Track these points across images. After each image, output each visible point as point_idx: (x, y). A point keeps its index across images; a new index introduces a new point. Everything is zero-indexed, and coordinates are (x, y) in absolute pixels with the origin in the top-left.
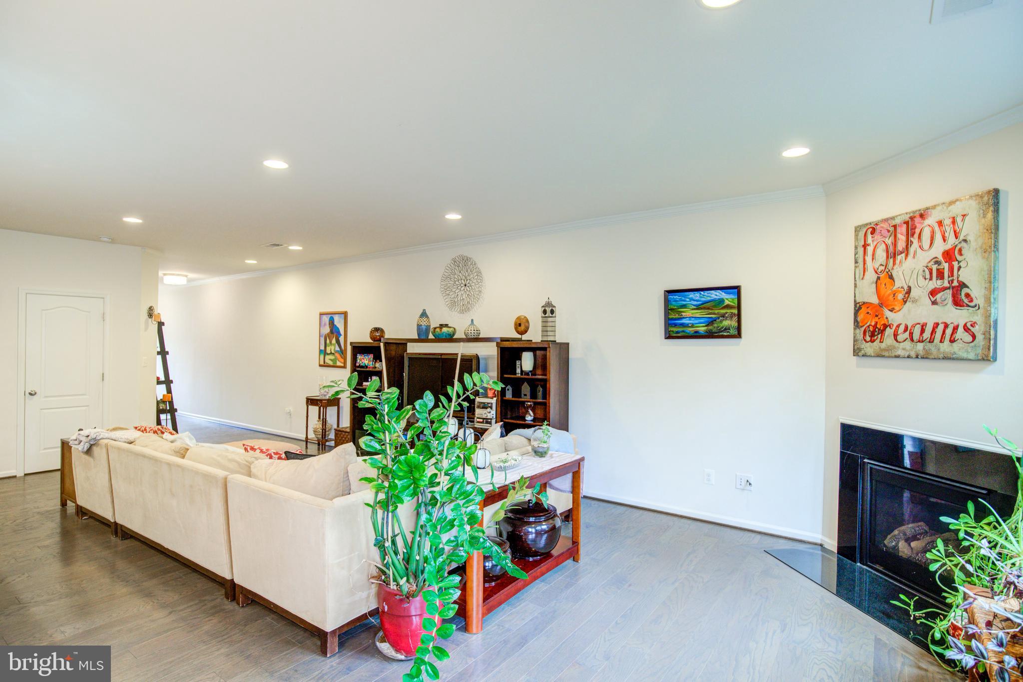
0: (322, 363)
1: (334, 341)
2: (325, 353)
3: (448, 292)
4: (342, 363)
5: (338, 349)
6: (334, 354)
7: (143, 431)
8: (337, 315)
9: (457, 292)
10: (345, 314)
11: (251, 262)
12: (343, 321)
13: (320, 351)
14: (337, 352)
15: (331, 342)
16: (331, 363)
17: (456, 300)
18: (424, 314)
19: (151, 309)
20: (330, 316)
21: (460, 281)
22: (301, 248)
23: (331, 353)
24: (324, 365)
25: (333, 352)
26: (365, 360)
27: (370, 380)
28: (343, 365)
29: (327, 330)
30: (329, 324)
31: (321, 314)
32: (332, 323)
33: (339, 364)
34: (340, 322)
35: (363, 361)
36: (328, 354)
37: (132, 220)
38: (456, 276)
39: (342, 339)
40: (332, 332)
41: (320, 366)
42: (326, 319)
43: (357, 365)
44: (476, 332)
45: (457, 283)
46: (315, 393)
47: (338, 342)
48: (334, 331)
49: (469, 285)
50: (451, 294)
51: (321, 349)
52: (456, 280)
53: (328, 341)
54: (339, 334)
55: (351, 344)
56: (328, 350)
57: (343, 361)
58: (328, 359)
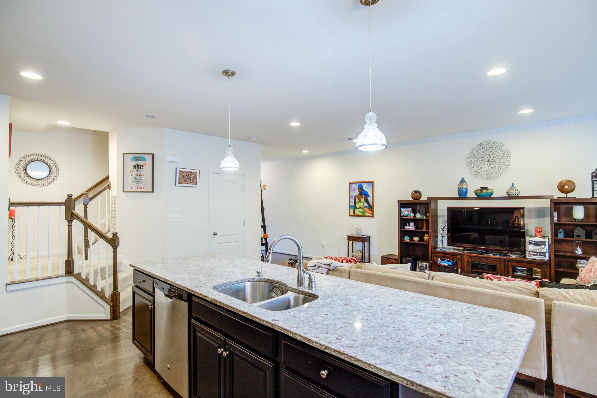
0: (352, 213)
1: (363, 200)
2: (355, 208)
3: (472, 166)
4: (370, 214)
5: (366, 204)
6: (363, 208)
8: (365, 184)
9: (480, 165)
10: (372, 183)
11: (305, 152)
12: (371, 188)
13: (350, 207)
14: (366, 207)
15: (360, 201)
16: (360, 214)
17: (480, 171)
18: (463, 181)
19: (261, 182)
20: (359, 184)
21: (483, 158)
23: (360, 208)
24: (355, 215)
25: (362, 207)
26: (407, 212)
27: (408, 225)
28: (371, 215)
29: (357, 193)
30: (358, 189)
31: (351, 183)
32: (361, 189)
33: (367, 214)
34: (368, 188)
35: (405, 212)
36: (357, 208)
38: (480, 155)
39: (370, 199)
40: (361, 194)
41: (350, 216)
42: (356, 186)
43: (402, 215)
44: (517, 192)
45: (481, 159)
46: (354, 233)
47: (367, 201)
48: (362, 193)
49: (493, 160)
50: (475, 167)
51: (351, 205)
52: (479, 157)
53: (357, 200)
54: (367, 195)
55: (398, 201)
56: (358, 206)
57: (371, 212)
58: (357, 212)
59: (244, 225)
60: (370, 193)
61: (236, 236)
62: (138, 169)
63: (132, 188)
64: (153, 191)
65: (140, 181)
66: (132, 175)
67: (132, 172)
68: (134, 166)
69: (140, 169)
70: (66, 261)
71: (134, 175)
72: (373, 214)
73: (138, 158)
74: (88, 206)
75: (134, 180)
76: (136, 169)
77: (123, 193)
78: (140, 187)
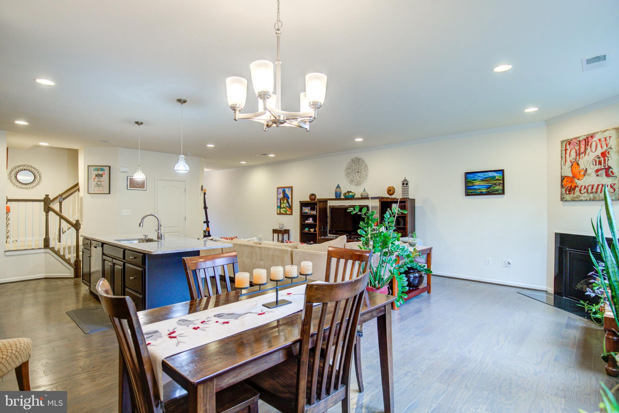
0: (279, 212)
1: (285, 201)
2: (280, 208)
3: (349, 176)
5: (287, 205)
6: (285, 208)
7: (226, 239)
8: (287, 188)
9: (353, 175)
10: (291, 188)
11: (243, 163)
12: (290, 192)
13: (278, 206)
14: (287, 207)
15: (283, 202)
16: (284, 212)
17: (353, 179)
18: (338, 187)
19: (202, 187)
20: (283, 189)
21: (355, 170)
22: (274, 156)
23: (284, 207)
24: (280, 214)
25: (285, 207)
26: (307, 210)
27: (308, 220)
28: (290, 213)
29: (281, 196)
30: (283, 193)
31: (278, 188)
32: (284, 192)
33: (288, 213)
34: (288, 192)
35: (305, 210)
36: (282, 208)
37: (211, 146)
38: (353, 168)
39: (290, 200)
40: (284, 197)
41: (278, 214)
42: (281, 191)
43: (303, 212)
44: (367, 195)
45: (354, 171)
46: (277, 227)
47: (288, 202)
48: (285, 196)
49: (360, 172)
50: (350, 176)
51: (278, 205)
52: (353, 169)
53: (282, 202)
54: (288, 197)
55: (300, 202)
56: (282, 206)
57: (290, 211)
58: (282, 211)
59: (185, 220)
60: (290, 197)
61: (179, 228)
62: (99, 177)
63: (94, 191)
64: (109, 193)
65: (100, 186)
66: (94, 181)
67: (94, 179)
68: (96, 174)
69: (100, 177)
70: (44, 239)
71: (96, 182)
72: (292, 212)
73: (98, 169)
74: (62, 204)
75: (96, 185)
76: (97, 177)
77: (88, 194)
78: (100, 190)
